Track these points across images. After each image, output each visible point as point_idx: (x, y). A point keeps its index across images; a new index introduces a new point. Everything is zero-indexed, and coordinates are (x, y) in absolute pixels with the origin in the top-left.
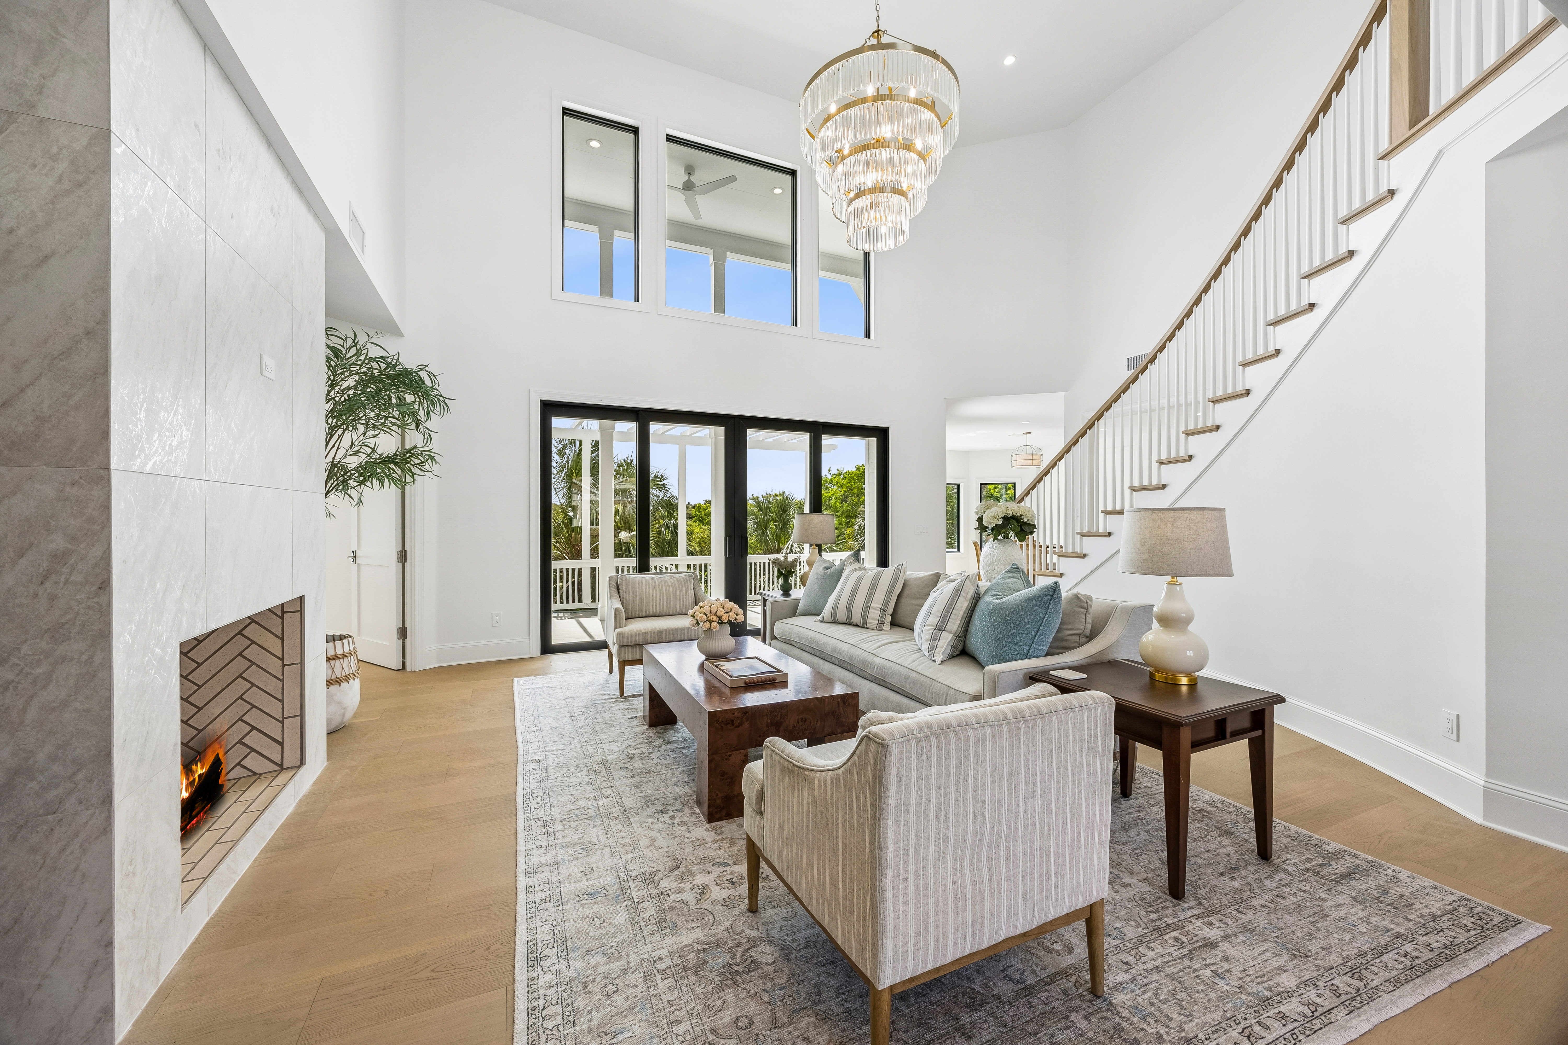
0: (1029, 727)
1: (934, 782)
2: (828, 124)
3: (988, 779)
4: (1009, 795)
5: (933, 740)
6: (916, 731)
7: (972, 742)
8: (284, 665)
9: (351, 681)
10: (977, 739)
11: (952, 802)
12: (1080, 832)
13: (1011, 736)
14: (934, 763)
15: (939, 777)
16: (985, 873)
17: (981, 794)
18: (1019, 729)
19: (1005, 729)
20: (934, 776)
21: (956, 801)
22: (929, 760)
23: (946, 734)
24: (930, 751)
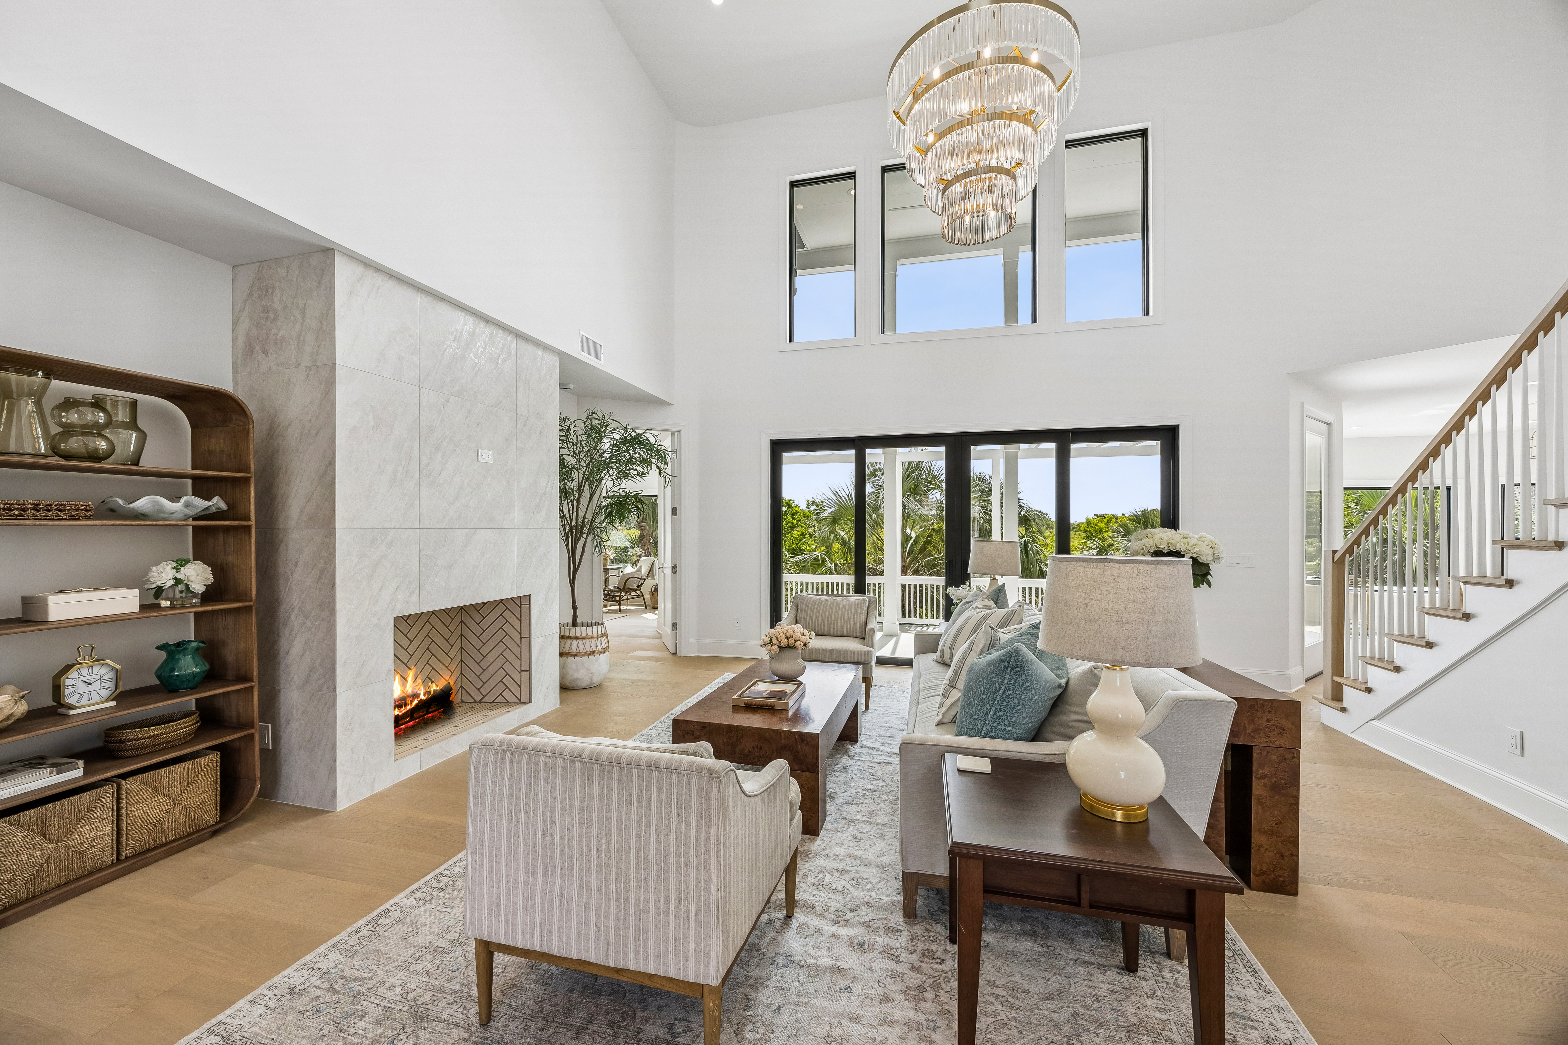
0: (604, 771)
1: (506, 790)
2: (927, 95)
3: (558, 805)
4: (581, 827)
5: (508, 755)
6: (497, 744)
7: (542, 767)
8: (521, 638)
9: (597, 655)
10: (546, 765)
11: (522, 813)
12: (668, 897)
13: (583, 774)
14: (507, 773)
15: (511, 787)
16: (557, 888)
17: (551, 817)
18: (592, 770)
19: (578, 765)
20: (506, 785)
21: (526, 813)
22: (503, 770)
23: (521, 754)
24: (504, 763)
